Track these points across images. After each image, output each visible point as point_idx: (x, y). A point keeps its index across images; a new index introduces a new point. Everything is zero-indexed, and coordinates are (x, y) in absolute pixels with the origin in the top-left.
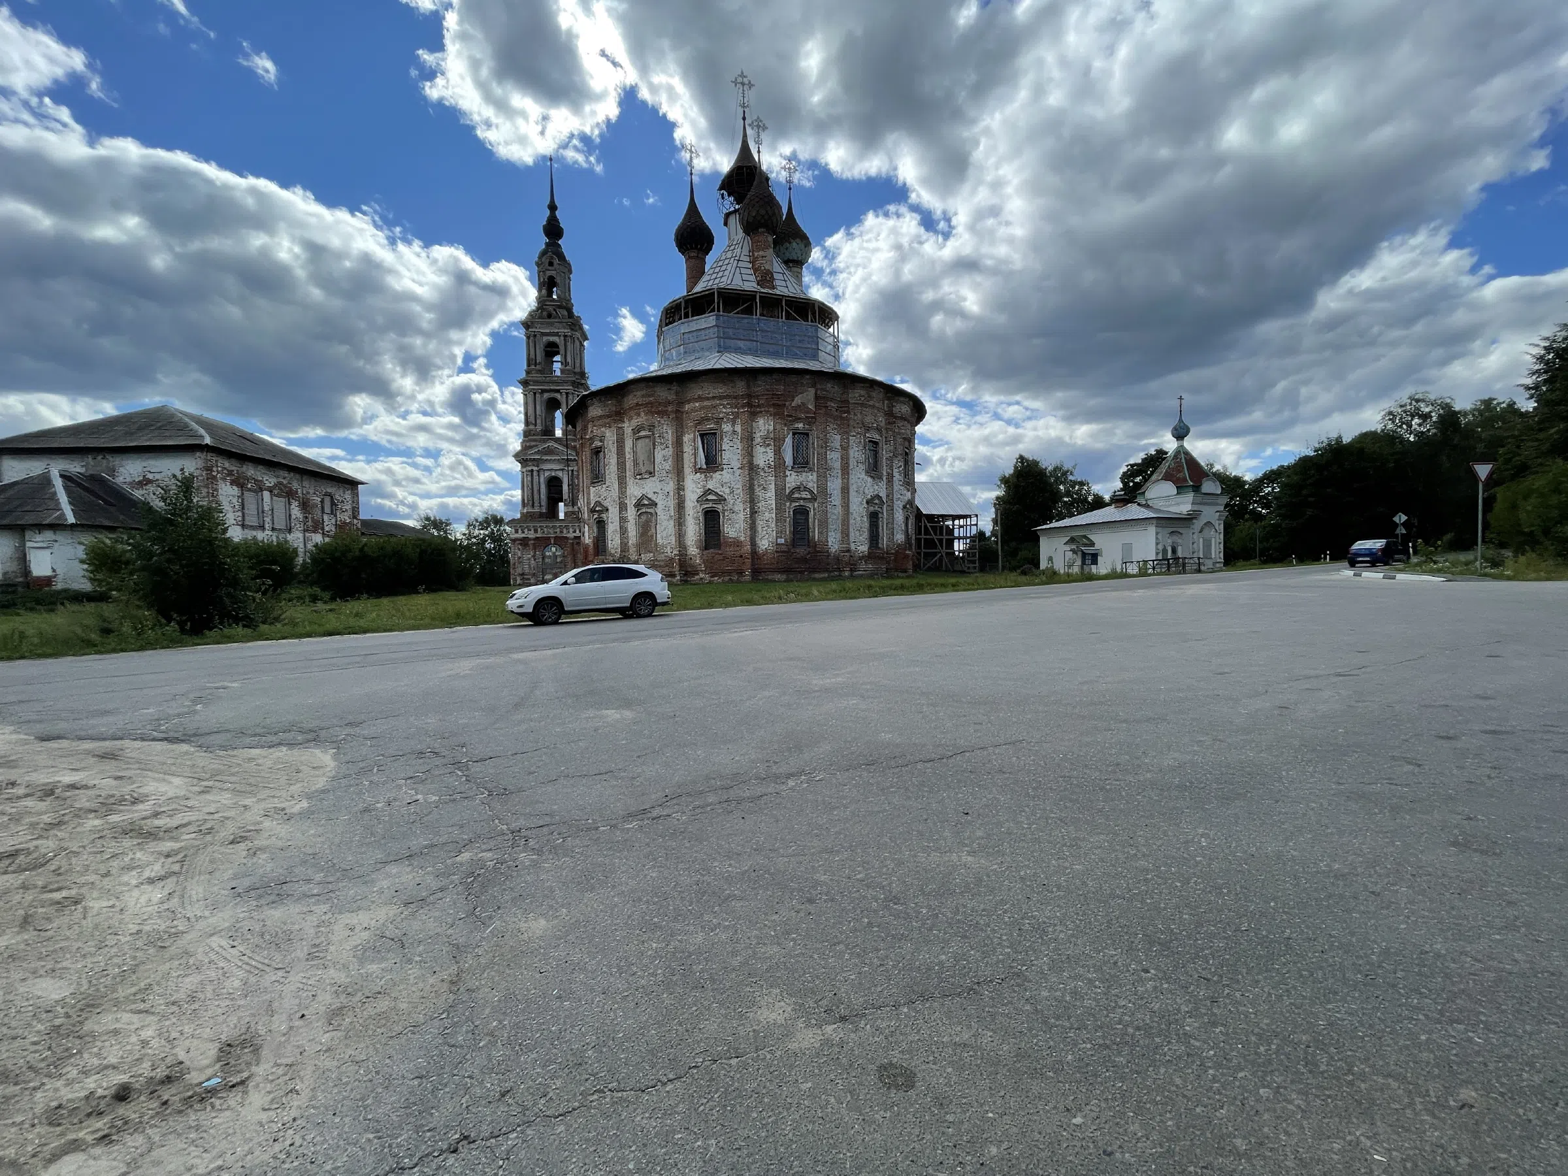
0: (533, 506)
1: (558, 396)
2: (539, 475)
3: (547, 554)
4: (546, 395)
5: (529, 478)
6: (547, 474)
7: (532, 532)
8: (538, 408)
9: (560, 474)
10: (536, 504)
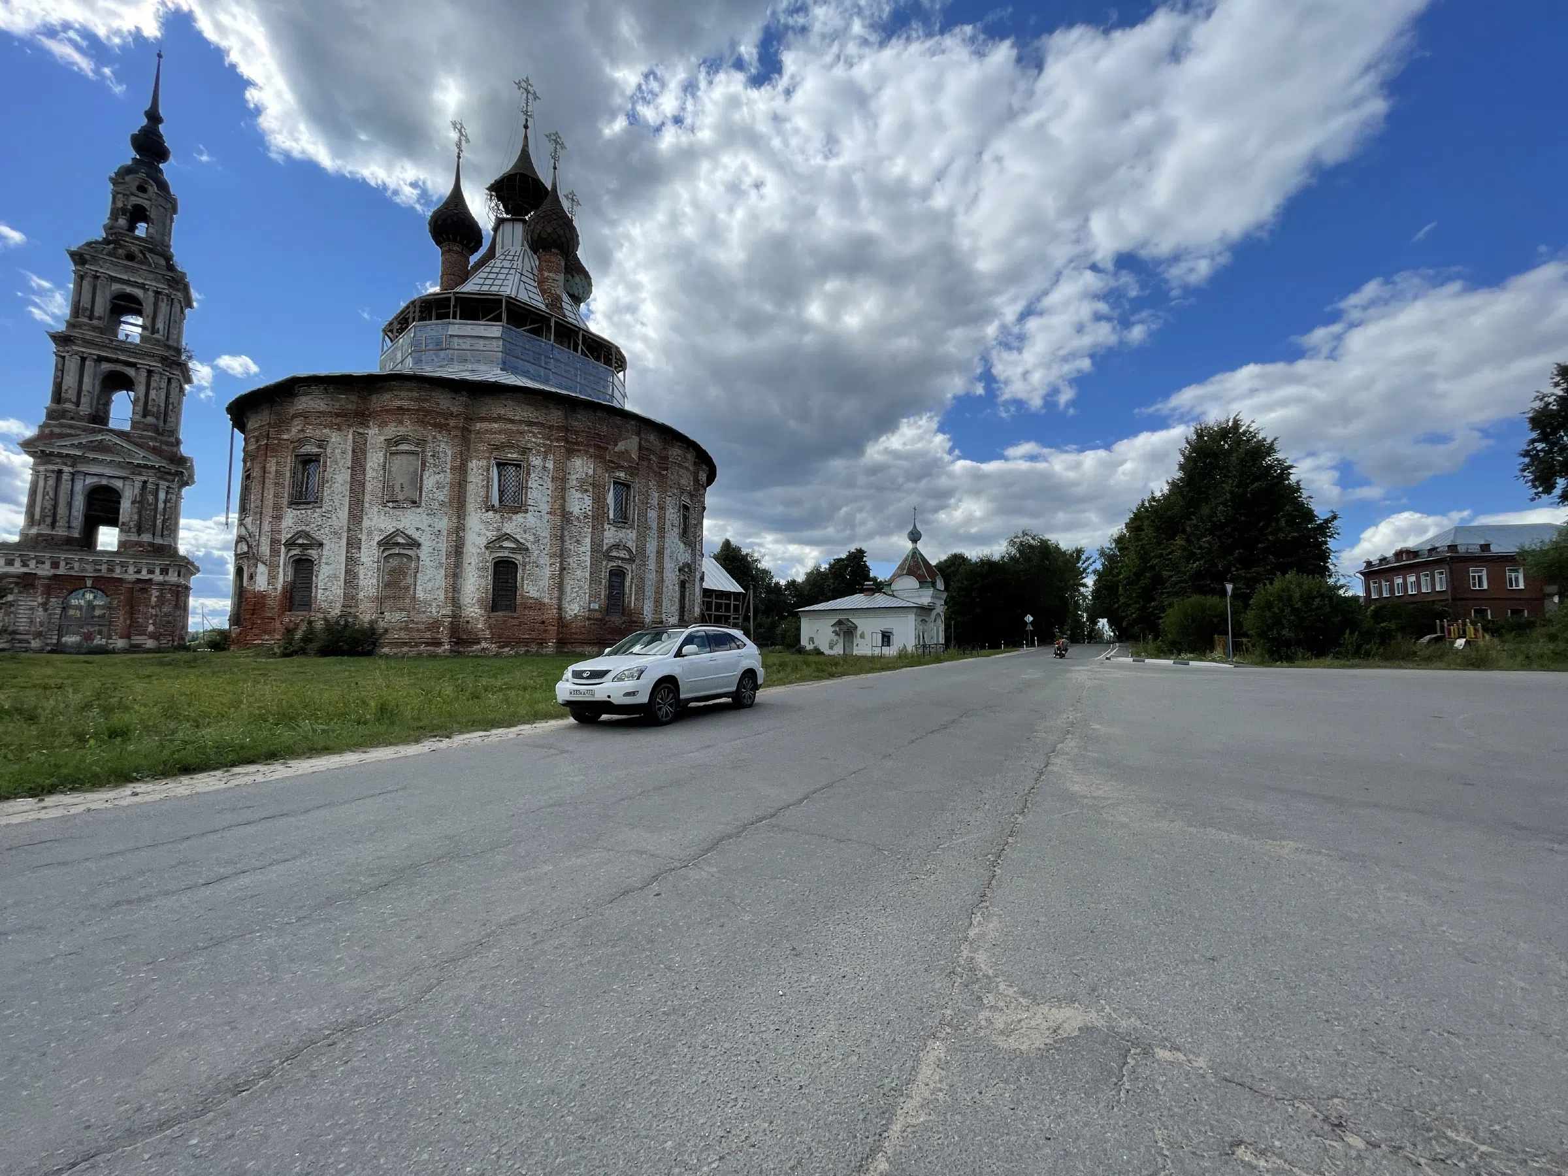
0: (53, 525)
1: (131, 372)
2: (73, 480)
3: (74, 602)
4: (106, 366)
5: (51, 482)
6: (90, 480)
7: (47, 565)
8: (87, 380)
9: (118, 484)
10: (61, 523)
